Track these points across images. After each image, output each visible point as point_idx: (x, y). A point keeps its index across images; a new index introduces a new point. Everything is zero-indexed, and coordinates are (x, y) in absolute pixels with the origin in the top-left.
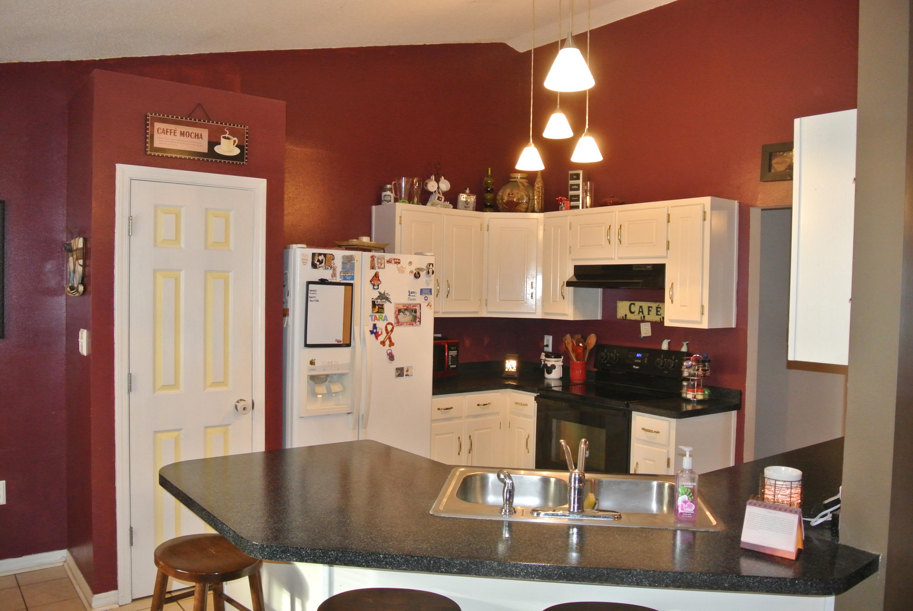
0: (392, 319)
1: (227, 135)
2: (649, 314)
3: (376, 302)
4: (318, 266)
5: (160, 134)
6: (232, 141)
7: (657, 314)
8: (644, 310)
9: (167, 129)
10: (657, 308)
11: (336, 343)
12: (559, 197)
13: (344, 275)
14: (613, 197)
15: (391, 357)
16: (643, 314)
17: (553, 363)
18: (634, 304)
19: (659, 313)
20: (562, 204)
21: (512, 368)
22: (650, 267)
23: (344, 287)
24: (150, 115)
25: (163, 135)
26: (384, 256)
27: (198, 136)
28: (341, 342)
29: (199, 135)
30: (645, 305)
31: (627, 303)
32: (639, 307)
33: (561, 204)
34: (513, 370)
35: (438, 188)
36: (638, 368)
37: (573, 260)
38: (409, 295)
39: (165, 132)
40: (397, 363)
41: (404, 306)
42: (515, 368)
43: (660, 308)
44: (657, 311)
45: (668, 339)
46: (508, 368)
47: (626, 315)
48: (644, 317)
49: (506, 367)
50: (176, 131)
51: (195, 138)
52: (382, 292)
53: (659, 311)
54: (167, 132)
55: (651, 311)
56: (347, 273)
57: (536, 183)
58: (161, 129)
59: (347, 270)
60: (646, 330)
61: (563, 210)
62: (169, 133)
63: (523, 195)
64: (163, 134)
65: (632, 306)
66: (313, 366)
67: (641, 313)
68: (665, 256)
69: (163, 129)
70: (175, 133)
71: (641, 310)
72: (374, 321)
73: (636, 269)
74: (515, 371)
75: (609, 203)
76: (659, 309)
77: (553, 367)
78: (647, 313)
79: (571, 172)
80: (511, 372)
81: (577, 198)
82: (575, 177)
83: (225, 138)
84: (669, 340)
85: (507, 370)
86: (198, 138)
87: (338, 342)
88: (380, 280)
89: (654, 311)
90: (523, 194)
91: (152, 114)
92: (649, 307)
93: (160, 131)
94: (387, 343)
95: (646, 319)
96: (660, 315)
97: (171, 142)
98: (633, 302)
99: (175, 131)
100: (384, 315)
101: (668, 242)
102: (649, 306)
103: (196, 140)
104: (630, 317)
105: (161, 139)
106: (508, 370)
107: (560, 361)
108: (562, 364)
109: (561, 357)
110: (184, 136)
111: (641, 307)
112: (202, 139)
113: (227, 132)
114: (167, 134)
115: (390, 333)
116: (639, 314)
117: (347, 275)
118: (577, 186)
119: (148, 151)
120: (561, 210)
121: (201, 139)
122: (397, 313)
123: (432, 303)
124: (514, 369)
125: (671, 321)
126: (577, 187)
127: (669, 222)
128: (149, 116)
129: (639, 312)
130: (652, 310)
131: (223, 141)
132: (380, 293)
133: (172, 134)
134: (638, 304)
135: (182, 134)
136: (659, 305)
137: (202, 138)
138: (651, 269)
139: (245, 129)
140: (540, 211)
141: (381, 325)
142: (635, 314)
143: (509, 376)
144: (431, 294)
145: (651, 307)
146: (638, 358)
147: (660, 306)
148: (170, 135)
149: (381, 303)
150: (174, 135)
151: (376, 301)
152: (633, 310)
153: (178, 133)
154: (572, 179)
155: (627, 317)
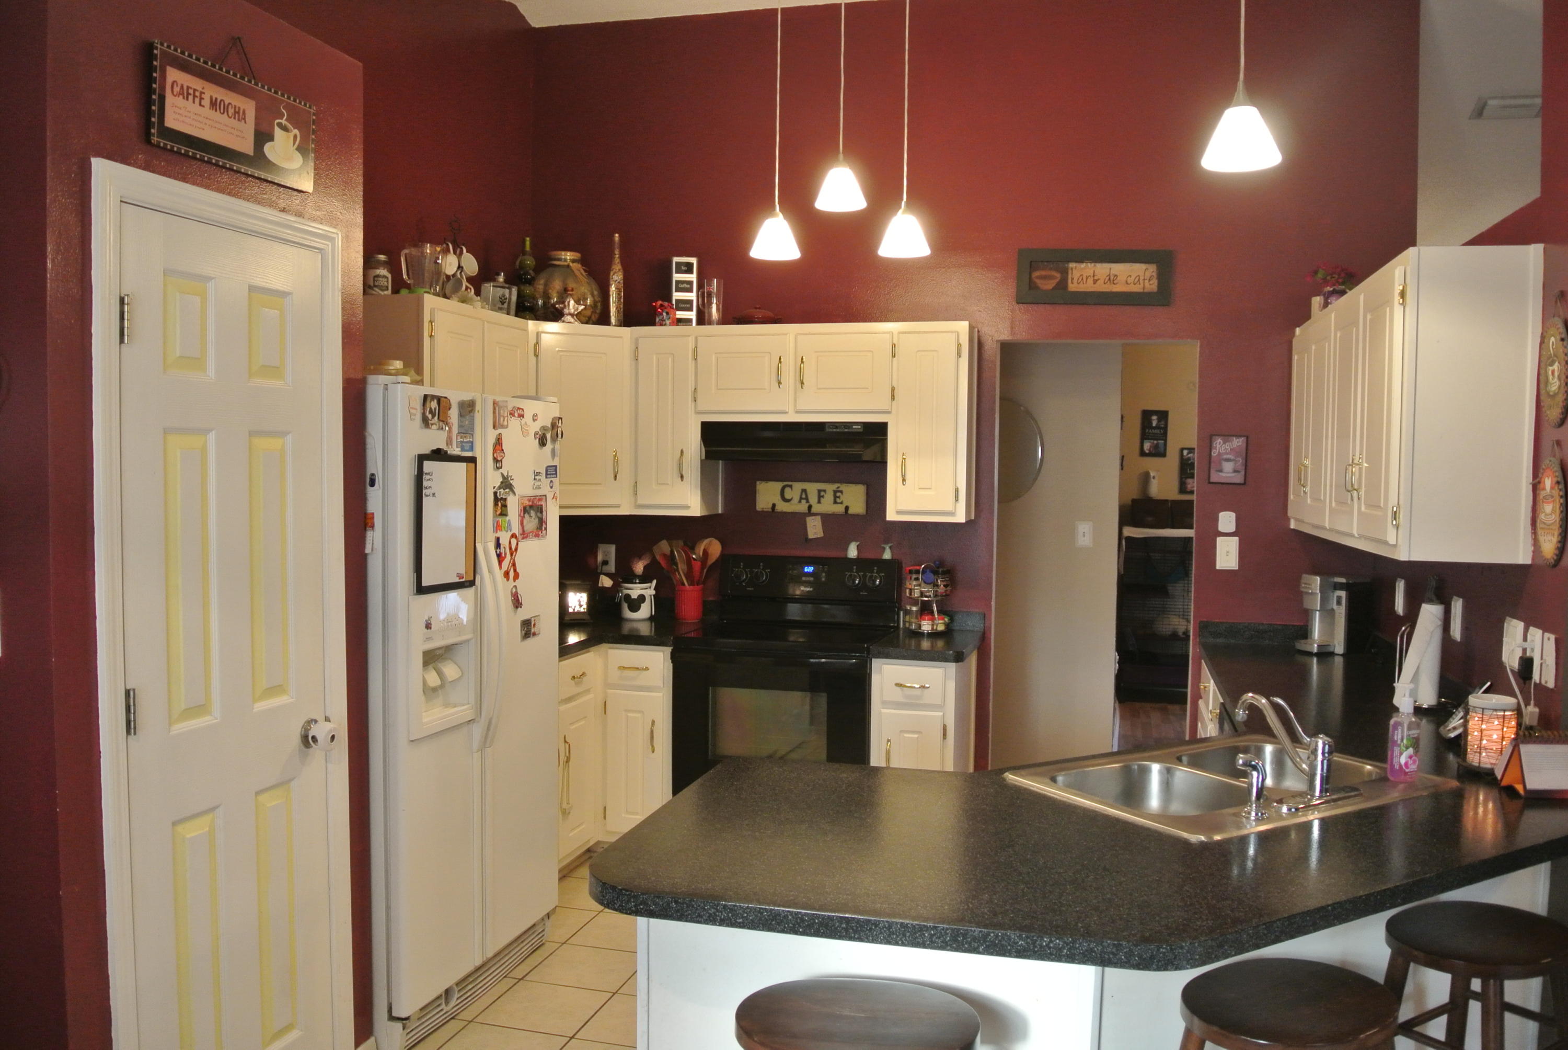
0: (516, 529)
1: (283, 121)
2: (819, 502)
3: (498, 494)
4: (430, 422)
5: (177, 97)
6: (291, 135)
7: (835, 502)
8: (809, 496)
9: (188, 88)
10: (835, 492)
11: (457, 580)
12: (657, 301)
13: (462, 440)
14: (759, 308)
15: (517, 603)
16: (808, 502)
17: (643, 592)
18: (791, 486)
19: (838, 500)
20: (664, 314)
21: (581, 606)
22: (859, 427)
23: (465, 464)
24: (159, 46)
25: (180, 101)
26: (507, 401)
27: (238, 113)
28: (463, 578)
29: (241, 112)
30: (812, 488)
31: (778, 486)
32: (800, 491)
33: (662, 314)
34: (582, 610)
35: (460, 267)
36: (811, 589)
37: (698, 413)
38: (535, 479)
39: (185, 93)
40: (524, 613)
41: (529, 501)
42: (585, 606)
43: (841, 492)
44: (835, 497)
45: (856, 541)
46: (573, 608)
47: (774, 505)
48: (810, 507)
49: (570, 605)
50: (203, 96)
51: (235, 118)
52: (505, 474)
53: (839, 497)
54: (188, 94)
55: (823, 496)
56: (465, 437)
57: (612, 273)
58: (177, 86)
59: (466, 430)
60: (815, 528)
61: (665, 325)
62: (191, 98)
63: (585, 293)
64: (181, 97)
65: (787, 490)
66: (429, 630)
67: (804, 501)
68: (890, 410)
69: (182, 87)
70: (201, 99)
71: (804, 496)
72: (497, 532)
73: (831, 430)
74: (585, 610)
75: (757, 318)
76: (838, 494)
77: (642, 598)
78: (816, 500)
79: (676, 259)
80: (579, 613)
81: (688, 306)
82: (683, 268)
83: (280, 125)
84: (858, 543)
85: (571, 610)
86: (239, 120)
87: (460, 579)
88: (503, 450)
89: (829, 497)
90: (586, 291)
91: (162, 44)
92: (819, 491)
93: (177, 89)
94: (512, 574)
95: (814, 510)
96: (841, 503)
97: (193, 119)
98: (790, 483)
99: (202, 93)
100: (507, 518)
101: (893, 389)
102: (819, 488)
103: (234, 122)
104: (782, 507)
105: (178, 111)
106: (574, 610)
107: (650, 587)
108: (654, 592)
109: (651, 582)
110: (216, 111)
111: (804, 491)
112: (245, 122)
113: (284, 115)
114: (187, 99)
115: (515, 553)
116: (800, 502)
117: (465, 440)
118: (687, 284)
119: (153, 135)
120: (661, 325)
121: (243, 121)
122: (522, 514)
123: (558, 494)
124: (583, 607)
125: (899, 512)
126: (689, 286)
127: (894, 356)
128: (157, 48)
129: (801, 498)
130: (826, 496)
131: (278, 132)
132: (502, 475)
133: (197, 100)
134: (798, 486)
135: (214, 104)
136: (838, 488)
137: (244, 119)
138: (861, 430)
139: (309, 112)
140: (621, 323)
141: (505, 539)
142: (792, 502)
143: (576, 621)
144: (556, 477)
145: (825, 491)
146: (808, 574)
147: (840, 489)
148: (194, 102)
149: (504, 497)
150: (200, 105)
151: (498, 492)
152: (787, 496)
153: (206, 102)
154: (679, 271)
155: (777, 508)
